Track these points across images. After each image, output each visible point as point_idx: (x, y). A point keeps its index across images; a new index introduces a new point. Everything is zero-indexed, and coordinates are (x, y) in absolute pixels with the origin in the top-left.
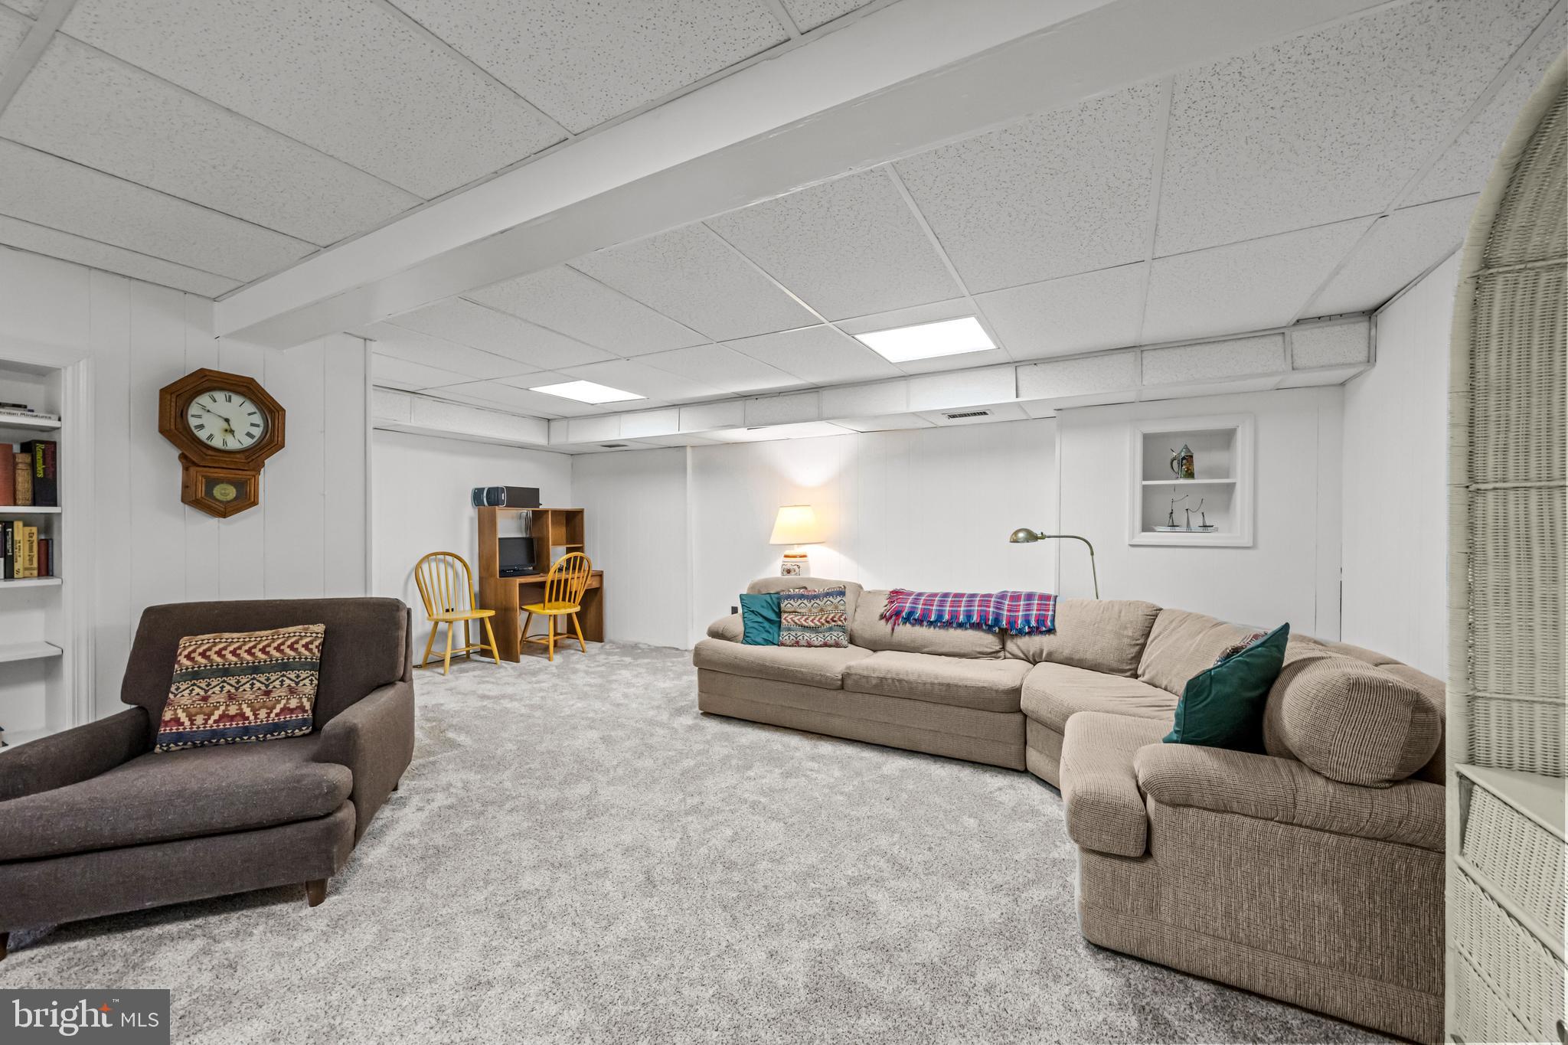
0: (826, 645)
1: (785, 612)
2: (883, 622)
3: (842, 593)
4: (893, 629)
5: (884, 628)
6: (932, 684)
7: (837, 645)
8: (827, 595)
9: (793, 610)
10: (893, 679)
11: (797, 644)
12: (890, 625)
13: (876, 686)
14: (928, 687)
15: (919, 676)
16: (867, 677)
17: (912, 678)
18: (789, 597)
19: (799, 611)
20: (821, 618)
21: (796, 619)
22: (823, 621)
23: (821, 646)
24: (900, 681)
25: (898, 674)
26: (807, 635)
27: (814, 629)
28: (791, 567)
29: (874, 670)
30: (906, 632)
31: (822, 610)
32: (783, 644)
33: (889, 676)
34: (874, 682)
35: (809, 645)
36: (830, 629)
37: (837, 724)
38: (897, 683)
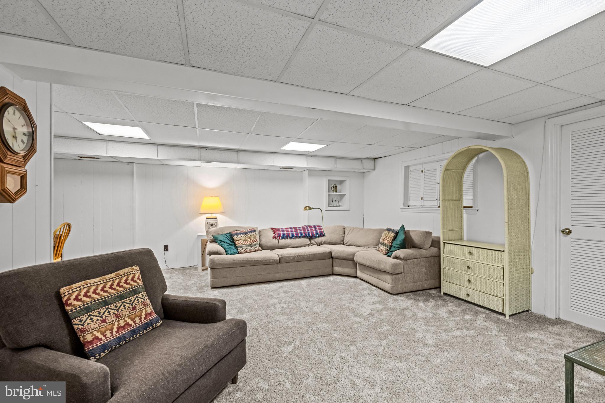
0: (256, 251)
1: (236, 240)
2: (274, 239)
3: (255, 231)
4: (278, 241)
5: (275, 241)
6: (309, 255)
7: (259, 250)
8: (250, 232)
9: (239, 239)
10: (298, 256)
11: (246, 252)
13: (292, 259)
14: (308, 256)
15: (305, 253)
16: (289, 257)
17: (303, 254)
18: (237, 234)
19: (242, 239)
20: (250, 241)
21: (242, 242)
22: (251, 242)
23: (254, 251)
24: (300, 256)
25: (298, 254)
26: (249, 248)
27: (250, 246)
28: (213, 223)
29: (291, 254)
30: (283, 242)
31: (250, 238)
32: (241, 253)
33: (296, 255)
34: (291, 258)
35: (251, 252)
36: (255, 245)
38: (299, 257)
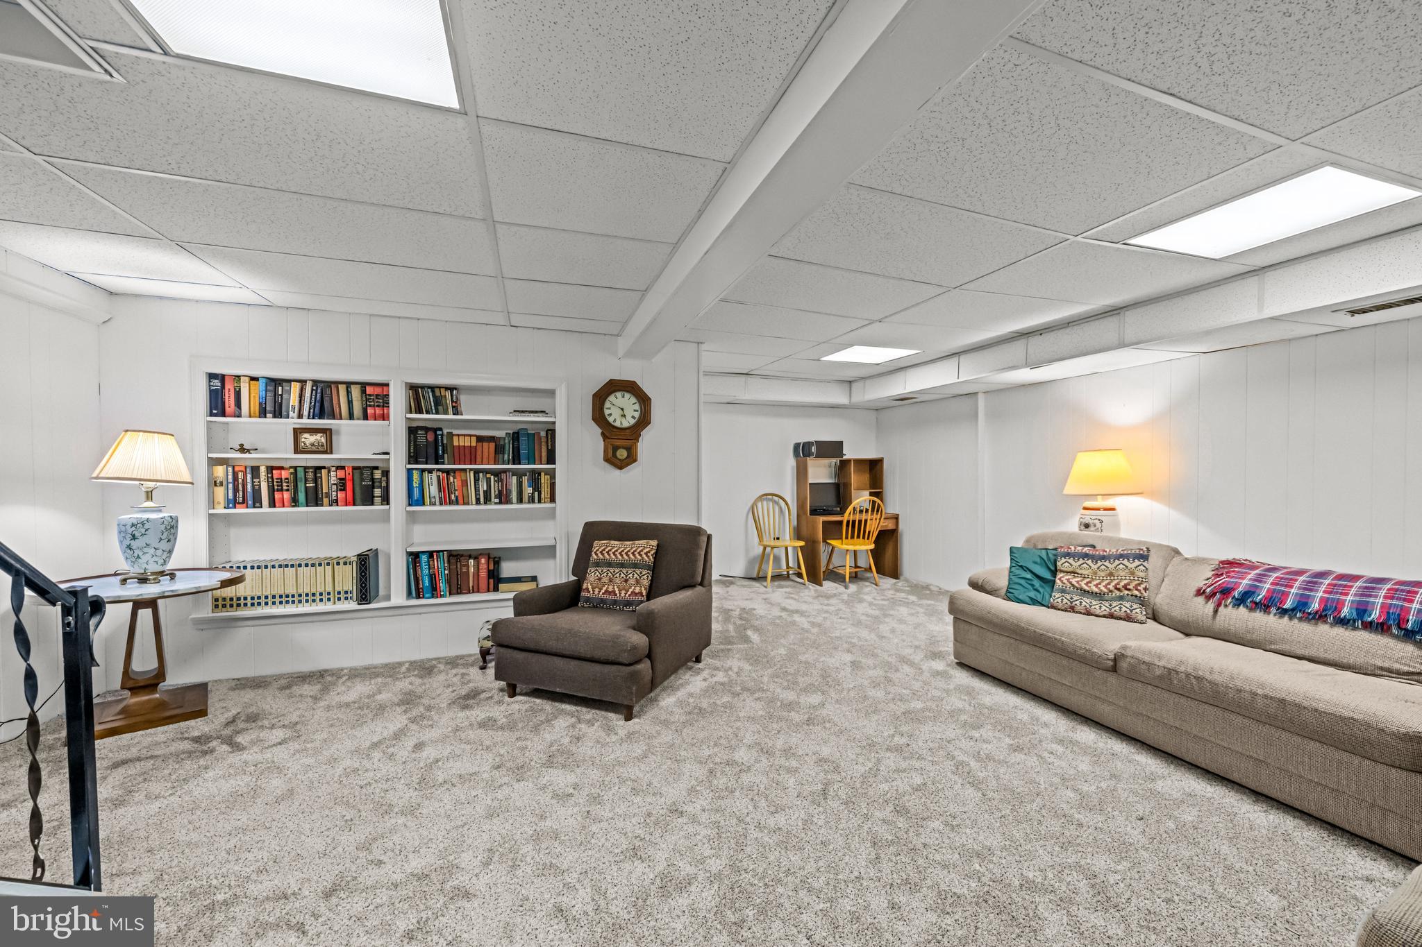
0: (1111, 616)
1: (1061, 571)
2: (1201, 599)
3: (1144, 557)
4: (1216, 611)
5: (1204, 609)
6: (1254, 694)
7: (1129, 619)
8: (1121, 556)
9: (1071, 569)
10: (1188, 675)
11: (1072, 609)
12: (1211, 606)
13: (1161, 677)
14: (1247, 696)
15: (1232, 678)
16: (1148, 664)
17: (1217, 678)
18: (1068, 555)
19: (1080, 572)
20: (1109, 584)
21: (1074, 581)
22: (1111, 587)
23: (1104, 616)
24: (1198, 678)
25: (1195, 669)
26: (1086, 601)
27: (1099, 596)
28: (1091, 522)
29: (1160, 657)
30: (1234, 617)
31: (1111, 574)
32: (1053, 607)
33: (1182, 669)
34: (1158, 672)
35: (1088, 613)
36: (1121, 598)
37: (1105, 711)
38: (1194, 681)
